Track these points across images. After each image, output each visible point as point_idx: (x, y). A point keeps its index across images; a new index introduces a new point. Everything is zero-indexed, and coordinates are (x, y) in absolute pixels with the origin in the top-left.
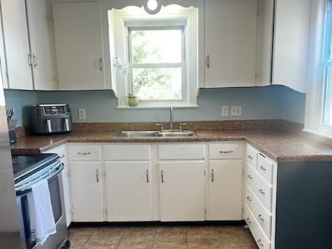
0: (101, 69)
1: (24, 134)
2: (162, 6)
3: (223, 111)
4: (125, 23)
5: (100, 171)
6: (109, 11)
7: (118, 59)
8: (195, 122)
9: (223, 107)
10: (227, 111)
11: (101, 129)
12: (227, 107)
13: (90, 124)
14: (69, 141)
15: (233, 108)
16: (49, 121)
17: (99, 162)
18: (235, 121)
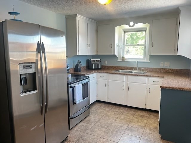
0: (112, 47)
1: (86, 69)
2: (135, 24)
3: (161, 64)
4: (123, 30)
5: (107, 83)
6: (116, 27)
7: (119, 44)
8: (148, 68)
9: (161, 63)
10: (163, 64)
11: (111, 68)
12: (163, 63)
13: (108, 66)
14: (97, 72)
15: (165, 63)
16: (93, 65)
17: (107, 80)
18: (166, 69)
